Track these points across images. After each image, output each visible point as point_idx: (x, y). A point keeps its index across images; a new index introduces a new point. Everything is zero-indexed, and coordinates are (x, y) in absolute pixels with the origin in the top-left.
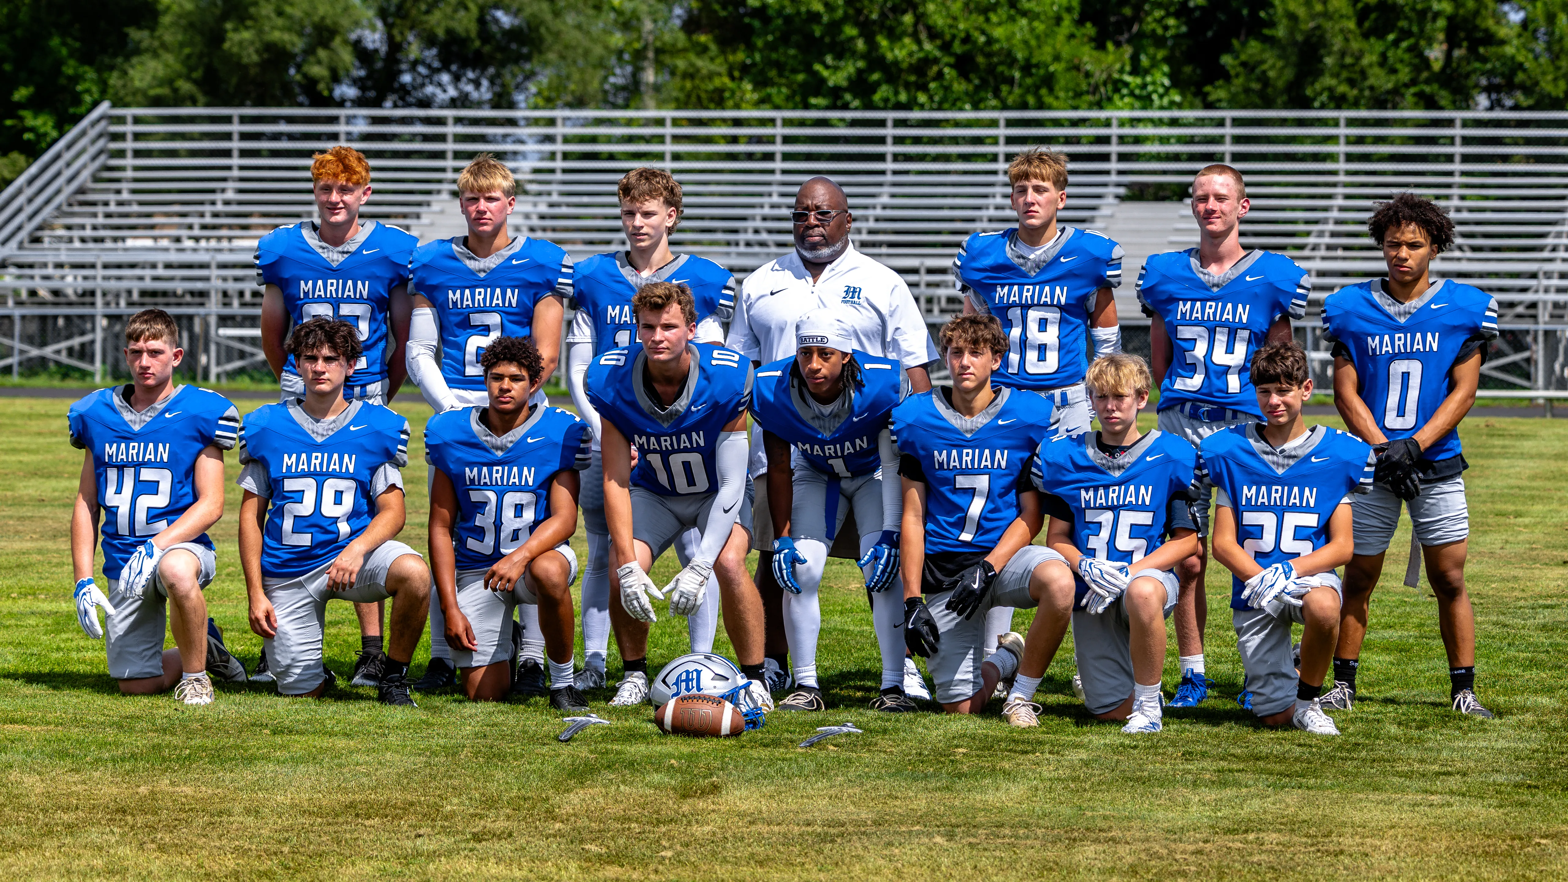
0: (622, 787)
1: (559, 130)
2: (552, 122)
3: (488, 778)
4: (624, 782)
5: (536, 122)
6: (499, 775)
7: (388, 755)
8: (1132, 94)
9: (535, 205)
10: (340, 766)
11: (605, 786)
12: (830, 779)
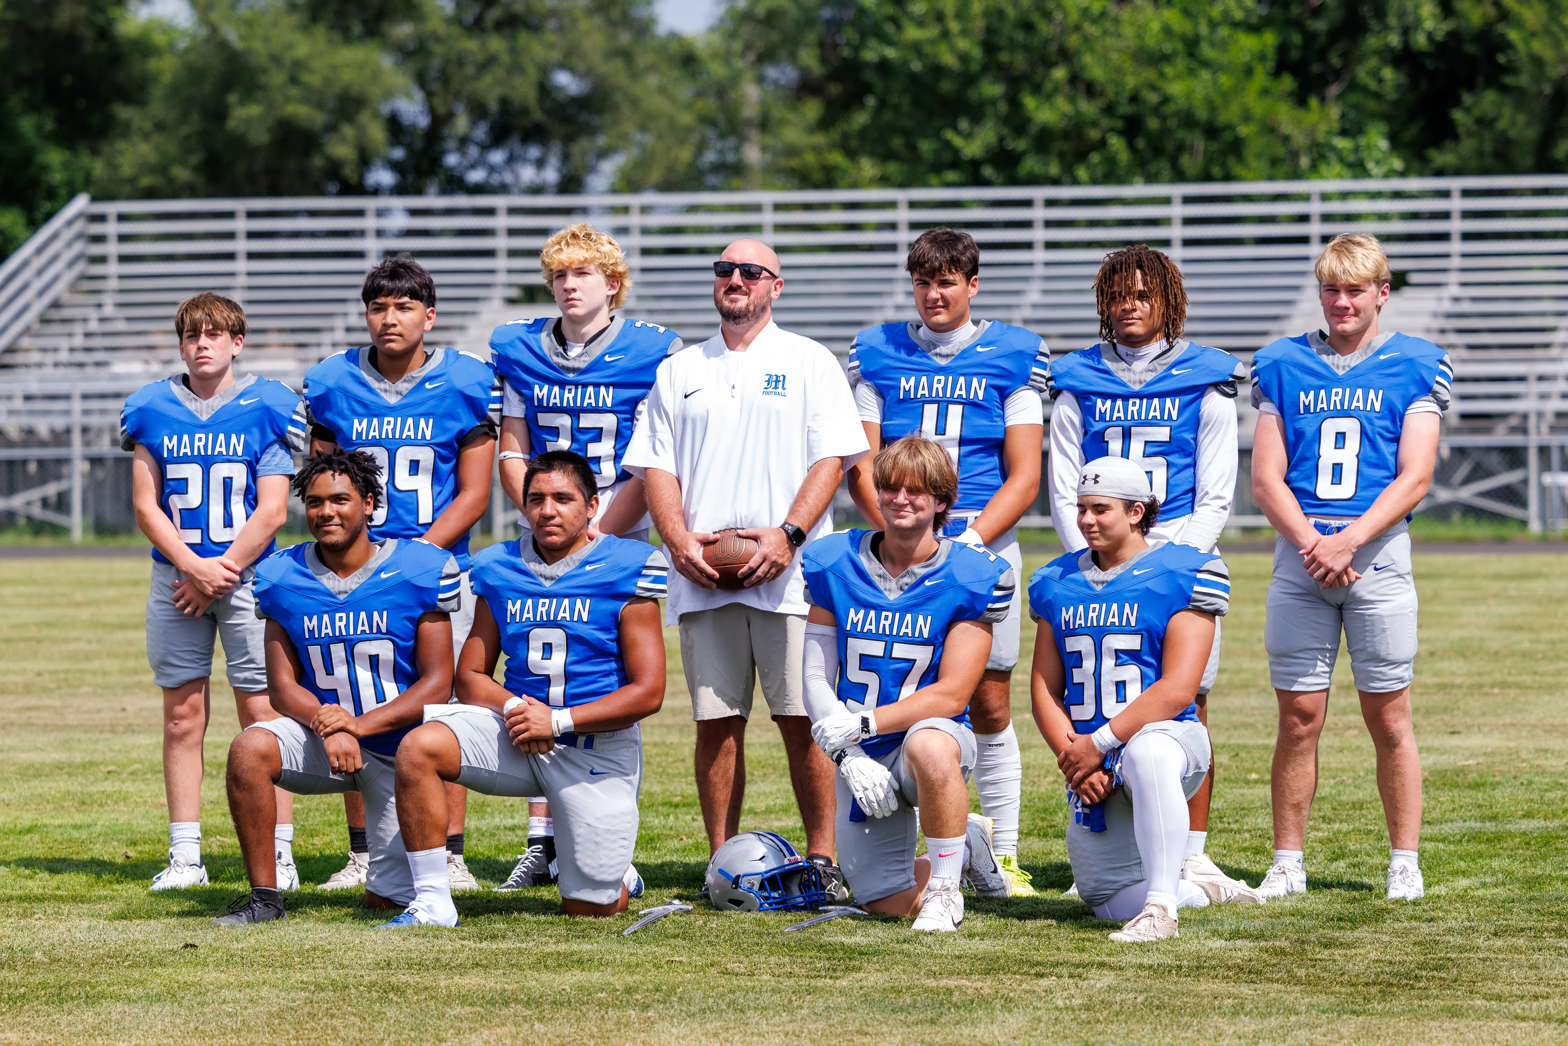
0: (537, 1025)
4: (541, 1020)
6: (391, 1012)
7: (264, 990)
10: (203, 1004)
11: (517, 1024)
12: (791, 1012)
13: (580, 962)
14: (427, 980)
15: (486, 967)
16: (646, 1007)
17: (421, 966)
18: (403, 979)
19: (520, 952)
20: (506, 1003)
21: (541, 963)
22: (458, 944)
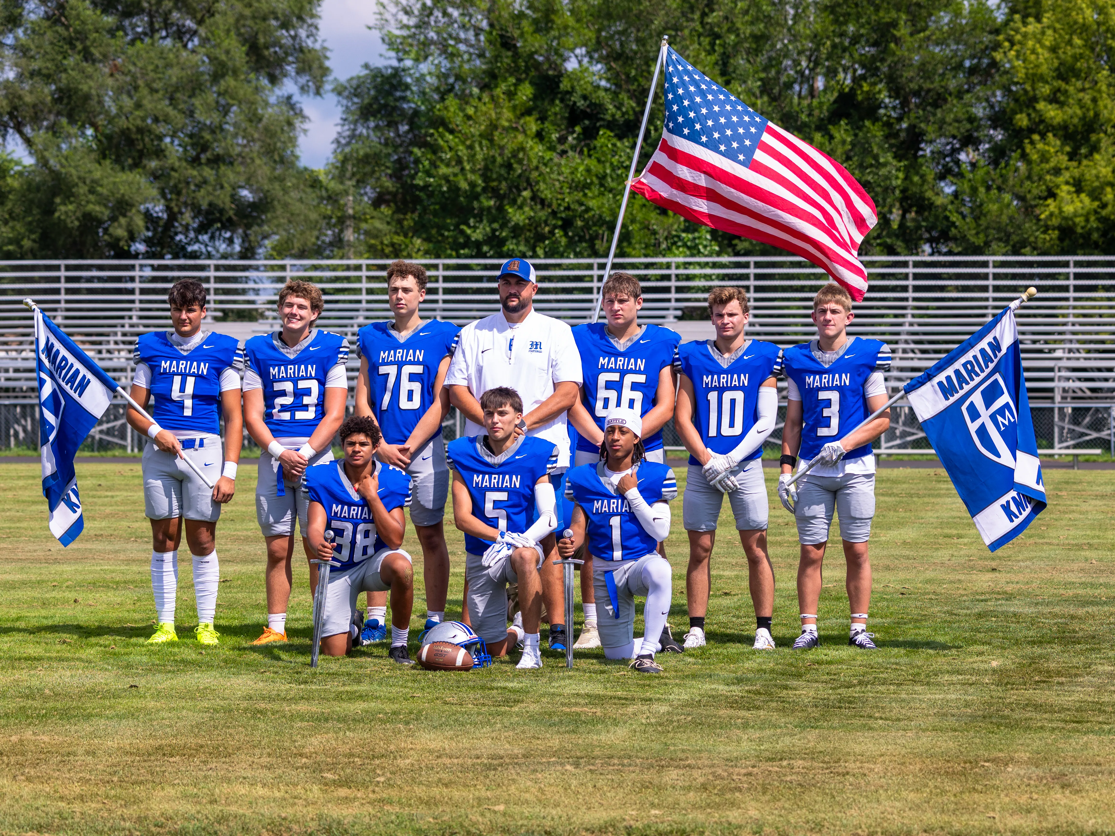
0: (348, 733)
1: (288, 274)
2: (283, 268)
3: (254, 727)
4: (349, 729)
5: (272, 268)
6: (262, 725)
7: (184, 712)
8: (685, 245)
9: (272, 326)
10: (151, 720)
11: (336, 733)
12: (491, 726)
13: (361, 696)
14: (276, 707)
15: (307, 699)
16: (407, 723)
17: (271, 699)
18: (263, 706)
19: (325, 691)
20: (326, 720)
21: (339, 697)
22: (288, 686)
